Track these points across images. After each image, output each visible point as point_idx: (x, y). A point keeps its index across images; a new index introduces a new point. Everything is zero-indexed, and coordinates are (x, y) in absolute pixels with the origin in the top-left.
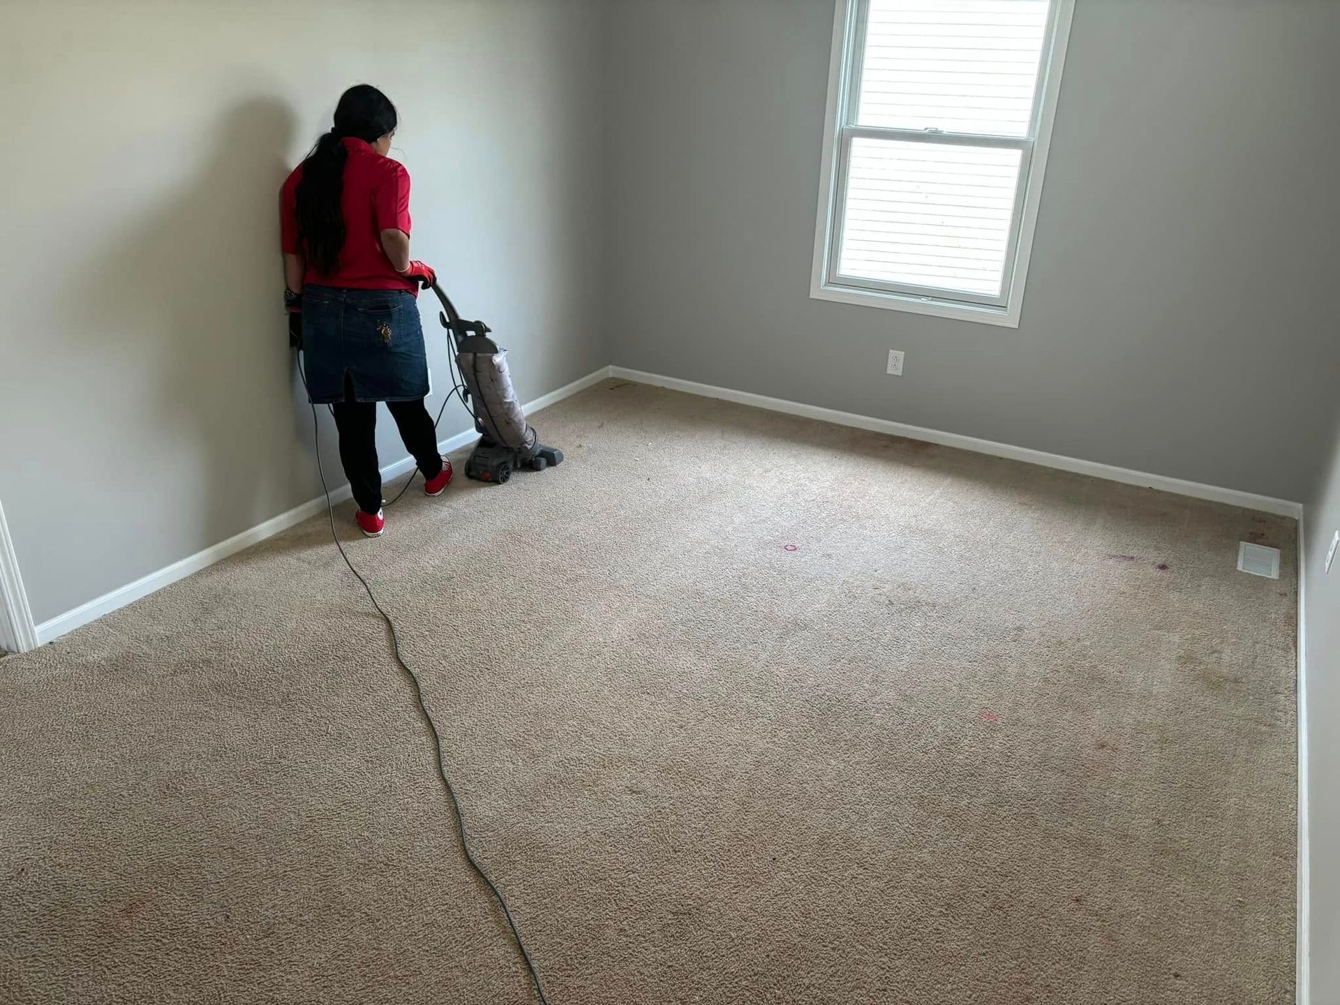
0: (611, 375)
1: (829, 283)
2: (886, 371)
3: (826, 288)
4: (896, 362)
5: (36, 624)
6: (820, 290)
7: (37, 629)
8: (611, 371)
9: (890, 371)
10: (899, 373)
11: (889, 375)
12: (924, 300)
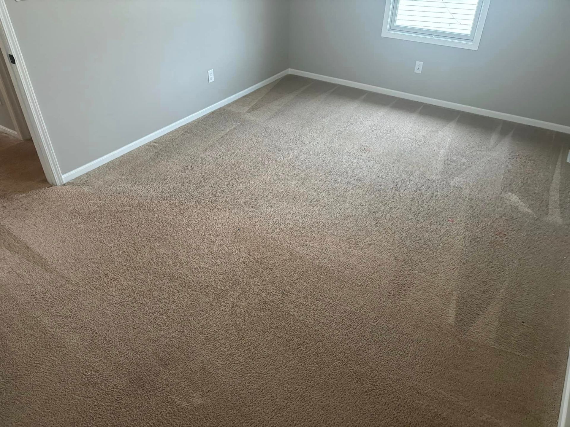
0: (290, 73)
1: (390, 29)
2: (414, 71)
3: (389, 32)
4: (419, 67)
5: (63, 175)
6: (386, 33)
7: (63, 176)
8: (290, 71)
9: (416, 71)
10: (420, 72)
11: (416, 73)
12: (434, 37)
